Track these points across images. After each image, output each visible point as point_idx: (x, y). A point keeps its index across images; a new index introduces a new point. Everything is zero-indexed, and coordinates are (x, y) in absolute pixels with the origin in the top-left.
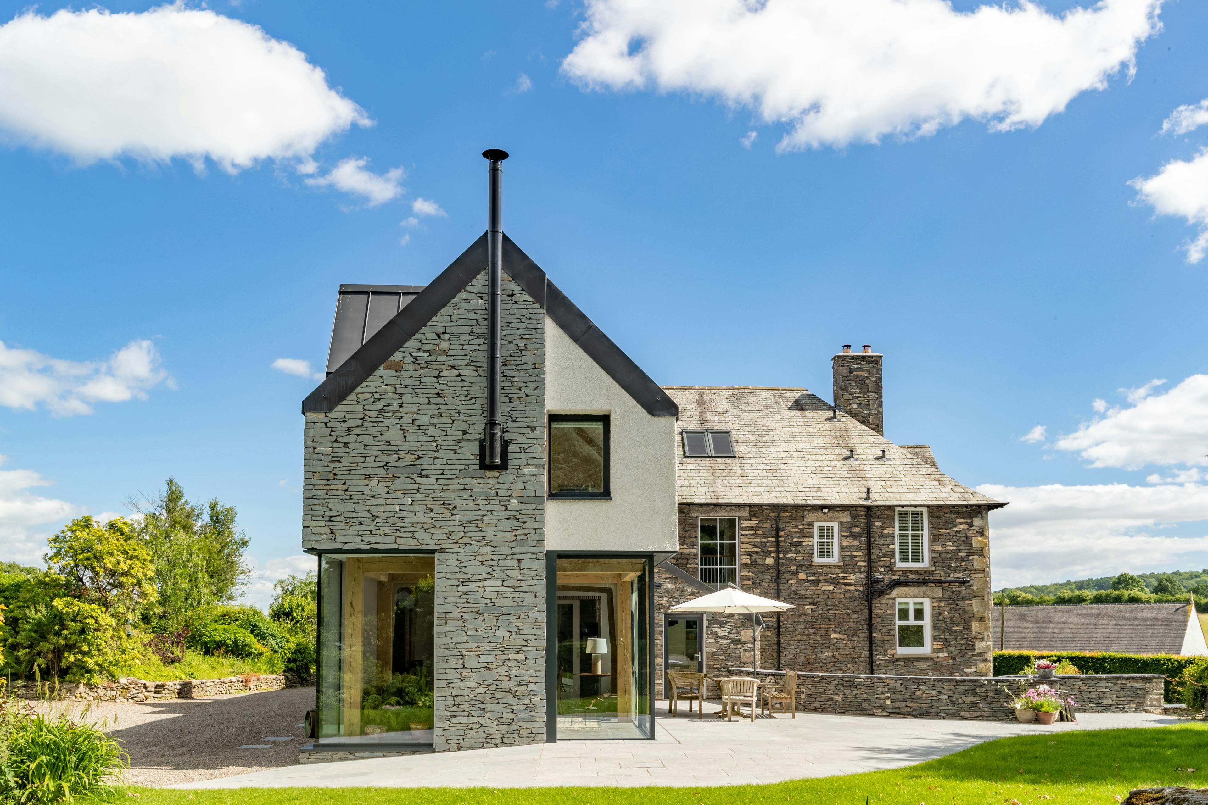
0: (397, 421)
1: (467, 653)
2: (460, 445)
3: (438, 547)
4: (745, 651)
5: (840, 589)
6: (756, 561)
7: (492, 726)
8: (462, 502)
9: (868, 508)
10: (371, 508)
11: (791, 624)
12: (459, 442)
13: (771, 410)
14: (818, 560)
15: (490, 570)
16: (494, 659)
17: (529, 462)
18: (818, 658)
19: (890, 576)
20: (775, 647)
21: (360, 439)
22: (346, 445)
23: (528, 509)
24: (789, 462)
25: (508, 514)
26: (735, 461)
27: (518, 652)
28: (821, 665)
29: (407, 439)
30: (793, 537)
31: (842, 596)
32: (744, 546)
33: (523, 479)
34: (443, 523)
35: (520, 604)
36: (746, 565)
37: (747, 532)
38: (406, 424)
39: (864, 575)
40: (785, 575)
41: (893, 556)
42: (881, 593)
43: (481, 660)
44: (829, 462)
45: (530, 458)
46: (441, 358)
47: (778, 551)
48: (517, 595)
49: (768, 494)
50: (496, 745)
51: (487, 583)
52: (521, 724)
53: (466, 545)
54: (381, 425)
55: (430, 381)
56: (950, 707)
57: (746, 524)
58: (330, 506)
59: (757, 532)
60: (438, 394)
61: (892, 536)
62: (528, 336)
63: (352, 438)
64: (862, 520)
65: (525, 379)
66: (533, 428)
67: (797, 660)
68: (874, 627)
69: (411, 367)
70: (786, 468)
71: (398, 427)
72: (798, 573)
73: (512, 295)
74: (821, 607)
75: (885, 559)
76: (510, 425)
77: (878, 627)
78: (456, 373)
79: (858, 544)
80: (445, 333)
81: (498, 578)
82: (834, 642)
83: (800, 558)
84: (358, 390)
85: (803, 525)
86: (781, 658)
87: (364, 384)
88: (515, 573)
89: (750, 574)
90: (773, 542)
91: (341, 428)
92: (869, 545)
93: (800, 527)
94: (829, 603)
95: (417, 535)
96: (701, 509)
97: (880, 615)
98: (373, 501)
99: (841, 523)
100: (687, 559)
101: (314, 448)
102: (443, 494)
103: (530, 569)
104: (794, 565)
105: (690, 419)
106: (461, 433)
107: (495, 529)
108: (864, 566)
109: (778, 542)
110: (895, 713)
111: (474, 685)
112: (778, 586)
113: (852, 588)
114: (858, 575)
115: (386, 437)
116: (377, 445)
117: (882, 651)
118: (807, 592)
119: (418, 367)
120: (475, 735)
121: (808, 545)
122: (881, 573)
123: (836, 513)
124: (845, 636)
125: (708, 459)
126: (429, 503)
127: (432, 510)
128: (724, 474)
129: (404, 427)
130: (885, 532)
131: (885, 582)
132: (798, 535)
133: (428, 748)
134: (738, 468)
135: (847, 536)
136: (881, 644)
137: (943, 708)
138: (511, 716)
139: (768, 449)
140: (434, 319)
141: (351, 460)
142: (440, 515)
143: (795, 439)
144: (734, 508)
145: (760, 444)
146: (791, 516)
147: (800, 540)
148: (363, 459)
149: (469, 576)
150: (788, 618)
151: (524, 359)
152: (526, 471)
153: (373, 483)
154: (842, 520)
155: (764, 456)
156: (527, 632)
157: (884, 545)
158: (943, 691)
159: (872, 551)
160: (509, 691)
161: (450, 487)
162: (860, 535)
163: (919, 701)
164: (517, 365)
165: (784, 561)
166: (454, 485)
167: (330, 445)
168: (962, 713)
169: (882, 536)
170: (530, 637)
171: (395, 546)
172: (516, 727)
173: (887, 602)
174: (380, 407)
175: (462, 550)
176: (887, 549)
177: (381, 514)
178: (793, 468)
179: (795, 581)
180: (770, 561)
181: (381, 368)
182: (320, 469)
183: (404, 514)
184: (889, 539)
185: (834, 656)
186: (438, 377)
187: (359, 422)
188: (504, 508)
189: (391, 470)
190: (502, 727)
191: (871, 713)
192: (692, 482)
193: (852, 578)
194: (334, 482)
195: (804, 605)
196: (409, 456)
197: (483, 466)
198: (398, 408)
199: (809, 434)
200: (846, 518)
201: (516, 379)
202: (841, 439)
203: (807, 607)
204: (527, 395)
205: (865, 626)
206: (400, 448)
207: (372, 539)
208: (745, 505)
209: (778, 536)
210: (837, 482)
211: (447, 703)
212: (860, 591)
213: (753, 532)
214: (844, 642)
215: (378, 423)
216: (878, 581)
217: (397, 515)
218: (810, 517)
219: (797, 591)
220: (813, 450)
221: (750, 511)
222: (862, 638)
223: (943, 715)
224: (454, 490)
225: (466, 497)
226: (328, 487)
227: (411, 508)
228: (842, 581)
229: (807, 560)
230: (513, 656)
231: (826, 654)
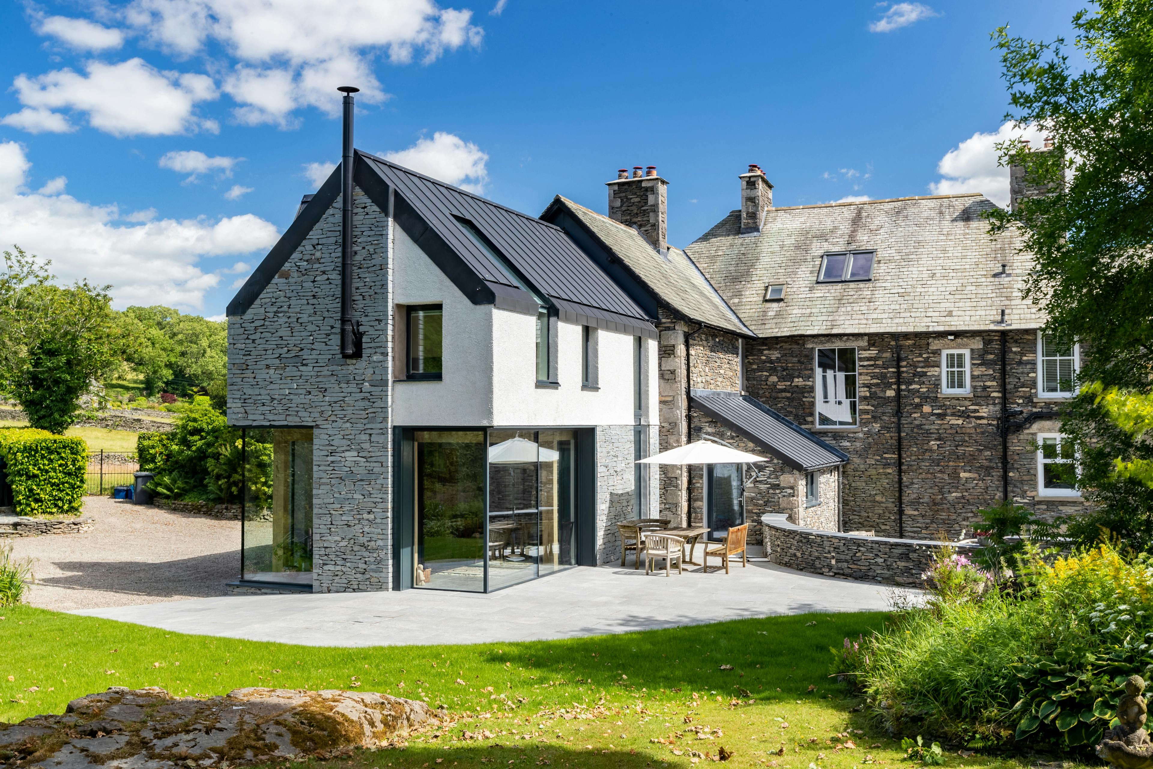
0: (287, 320)
1: (333, 512)
2: (330, 337)
3: (314, 424)
4: (784, 496)
5: (970, 423)
6: (875, 392)
7: (352, 575)
8: (330, 385)
9: (1004, 334)
10: (271, 392)
11: (914, 461)
12: (328, 335)
13: (931, 222)
14: (946, 390)
15: (349, 443)
16: (352, 518)
17: (377, 350)
18: (945, 498)
19: (1030, 408)
20: (897, 486)
21: (263, 336)
22: (254, 341)
23: (376, 390)
24: (928, 282)
25: (362, 395)
26: (870, 285)
27: (369, 513)
28: (948, 506)
29: (294, 334)
30: (917, 367)
31: (973, 431)
32: (863, 377)
33: (372, 365)
34: (317, 404)
35: (370, 472)
36: (865, 398)
37: (866, 363)
38: (292, 322)
39: (998, 408)
40: (908, 408)
41: (1033, 384)
42: (1019, 428)
43: (344, 518)
44: (975, 280)
45: (378, 347)
46: (316, 266)
47: (898, 383)
48: (368, 464)
49: (889, 321)
50: (354, 590)
51: (347, 454)
52: (371, 574)
53: (333, 421)
54: (276, 323)
55: (308, 285)
56: (886, 572)
57: (865, 354)
58: (245, 391)
59: (877, 362)
60: (314, 296)
61: (1034, 363)
62: (376, 242)
63: (258, 335)
64: (996, 346)
65: (374, 279)
66: (380, 321)
67: (921, 501)
68: (1009, 466)
69: (295, 275)
70: (923, 290)
71: (287, 325)
72: (922, 406)
73: (365, 207)
74: (948, 443)
75: (1023, 389)
76: (364, 319)
77: (1016, 466)
78: (325, 277)
79: (991, 372)
80: (318, 244)
81: (355, 450)
82: (963, 481)
83: (925, 390)
84: (261, 296)
85: (928, 353)
86: (904, 498)
87: (265, 291)
88: (367, 446)
89: (870, 407)
90: (894, 372)
91: (250, 327)
92: (1004, 373)
93: (924, 356)
94: (957, 439)
95: (300, 414)
96: (816, 340)
97: (1019, 452)
98: (272, 386)
99: (972, 350)
100: (803, 393)
101: (234, 344)
102: (318, 380)
103: (378, 443)
104: (918, 397)
105: (838, 240)
106: (329, 328)
107: (353, 408)
108: (998, 397)
109: (899, 374)
110: (840, 574)
111: (339, 539)
112: (899, 420)
113: (985, 422)
114: (991, 407)
115: (279, 334)
116: (274, 340)
117: (1020, 492)
118: (932, 427)
119: (300, 274)
120: (339, 581)
121: (933, 376)
122: (1018, 404)
123: (965, 339)
124: (976, 475)
125: (840, 284)
126: (308, 387)
127: (310, 393)
128: (850, 301)
129: (292, 325)
130: (1025, 358)
131: (1024, 415)
132: (922, 364)
133: (307, 588)
134: (869, 293)
135: (979, 365)
136: (1018, 484)
137: (878, 572)
138: (365, 566)
139: (910, 269)
140: (311, 233)
141: (257, 353)
142: (316, 397)
143: (946, 255)
144: (851, 338)
145: (903, 264)
146: (915, 344)
147: (924, 370)
148: (264, 352)
149: (335, 448)
150: (911, 455)
151: (373, 262)
152: (375, 358)
153: (272, 371)
154: (973, 347)
155: (903, 277)
156: (375, 496)
157: (1022, 373)
158: (879, 554)
159: (1007, 380)
160: (363, 545)
161: (322, 373)
162: (993, 363)
163: (859, 563)
164: (368, 268)
165: (906, 393)
166: (325, 372)
167: (243, 341)
168: (898, 579)
169: (1020, 363)
170: (378, 500)
171: (285, 423)
172: (368, 576)
173: (1026, 437)
174: (275, 309)
175: (330, 426)
176: (1027, 378)
177: (276, 397)
178: (930, 289)
179: (919, 415)
180: (890, 393)
181: (276, 277)
182: (237, 361)
183: (292, 397)
184: (1028, 366)
185: (963, 497)
186: (314, 281)
187: (262, 322)
188: (359, 390)
189: (283, 360)
190: (358, 576)
191: (821, 571)
192: (813, 311)
193: (984, 411)
194: (247, 371)
195: (929, 441)
196: (295, 348)
197: (345, 356)
198: (287, 310)
199: (965, 248)
200: (978, 344)
201: (368, 280)
202: (1000, 252)
203: (932, 443)
204: (376, 293)
205: (1000, 465)
206: (289, 342)
207: (271, 417)
208: (865, 334)
209: (898, 367)
210: (975, 304)
211: (321, 553)
212: (993, 425)
213: (872, 363)
214: (975, 482)
215: (274, 322)
216: (1015, 414)
217: (287, 397)
218: (935, 345)
219: (921, 425)
220: (963, 267)
221: (869, 341)
222: (996, 478)
223: (879, 579)
224: (325, 376)
225: (333, 381)
226: (243, 376)
227: (296, 391)
228: (972, 415)
229: (932, 392)
230: (366, 516)
231: (954, 494)
